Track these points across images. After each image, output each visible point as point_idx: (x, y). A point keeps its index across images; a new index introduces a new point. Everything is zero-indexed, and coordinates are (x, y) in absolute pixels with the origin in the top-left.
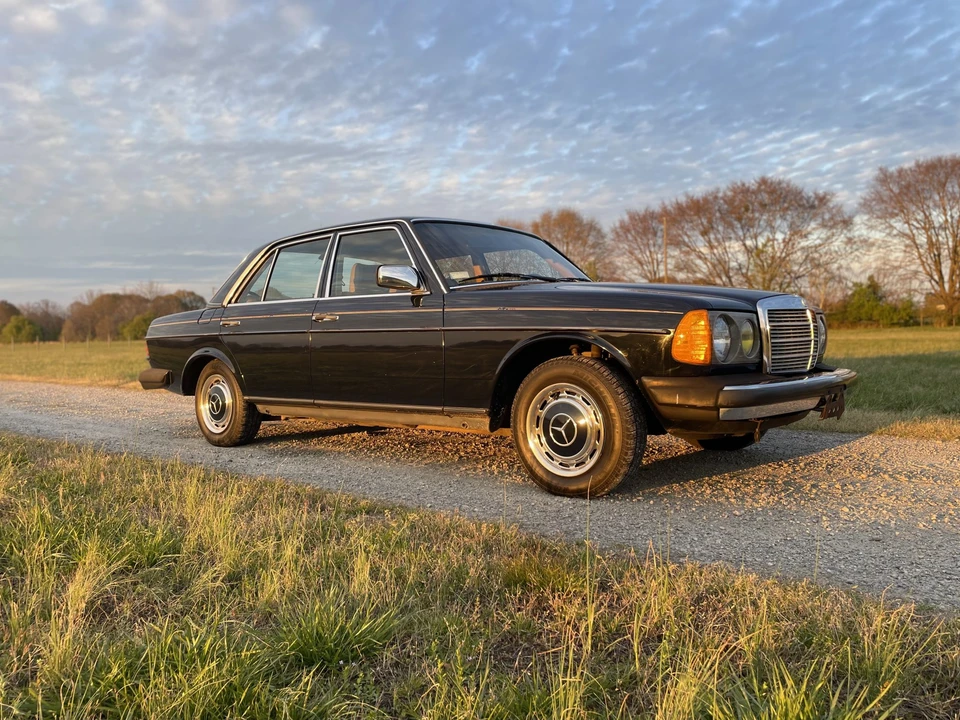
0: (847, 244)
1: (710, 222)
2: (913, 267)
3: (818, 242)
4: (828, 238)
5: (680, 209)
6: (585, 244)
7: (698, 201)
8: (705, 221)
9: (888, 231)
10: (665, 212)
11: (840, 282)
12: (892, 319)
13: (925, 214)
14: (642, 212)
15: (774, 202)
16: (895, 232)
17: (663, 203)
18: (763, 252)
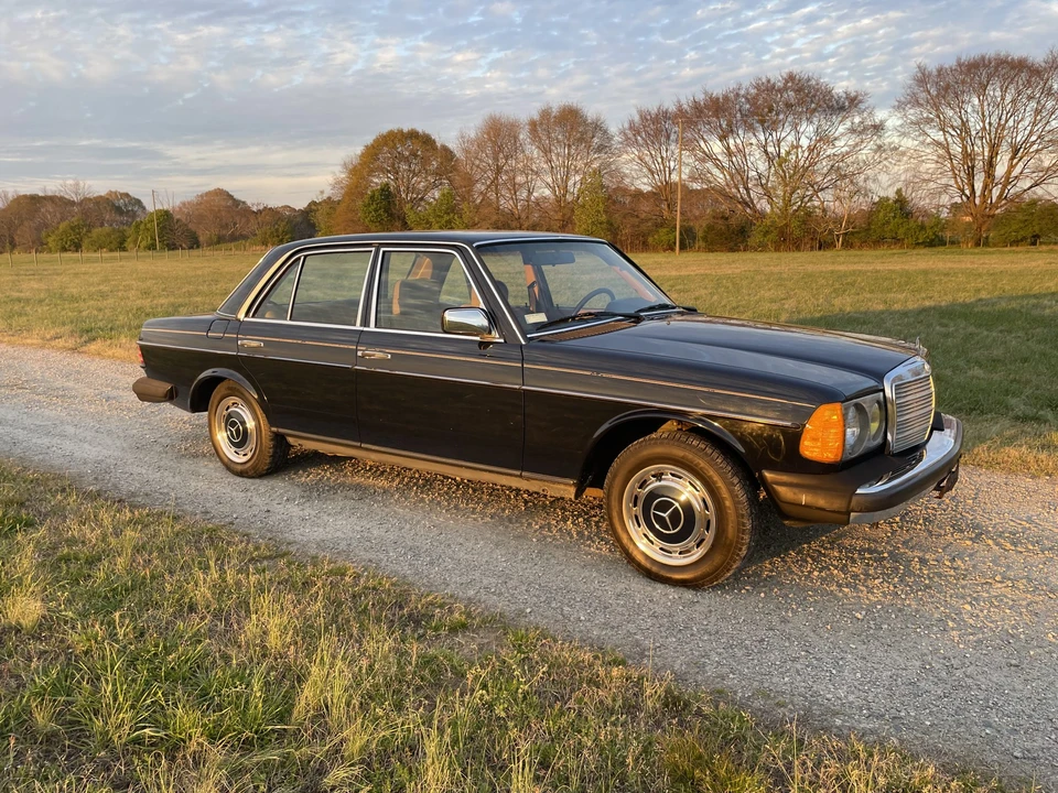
0: (876, 152)
1: (730, 124)
2: (944, 181)
3: (844, 150)
4: (857, 144)
5: (696, 106)
6: (589, 147)
7: (718, 99)
8: (724, 123)
9: (921, 138)
10: (681, 112)
11: (866, 195)
12: (918, 239)
13: (960, 118)
14: (654, 111)
15: (801, 102)
16: (929, 140)
17: (679, 102)
18: (786, 161)
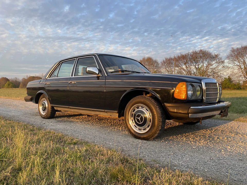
0: (223, 67)
1: (187, 61)
2: (240, 74)
3: (215, 67)
4: (218, 66)
5: (179, 57)
6: (154, 66)
7: (184, 55)
8: (185, 61)
9: (234, 64)
10: (175, 58)
11: (221, 77)
12: (234, 88)
13: (243, 60)
14: (169, 58)
15: (204, 56)
16: (235, 65)
18: (200, 69)
